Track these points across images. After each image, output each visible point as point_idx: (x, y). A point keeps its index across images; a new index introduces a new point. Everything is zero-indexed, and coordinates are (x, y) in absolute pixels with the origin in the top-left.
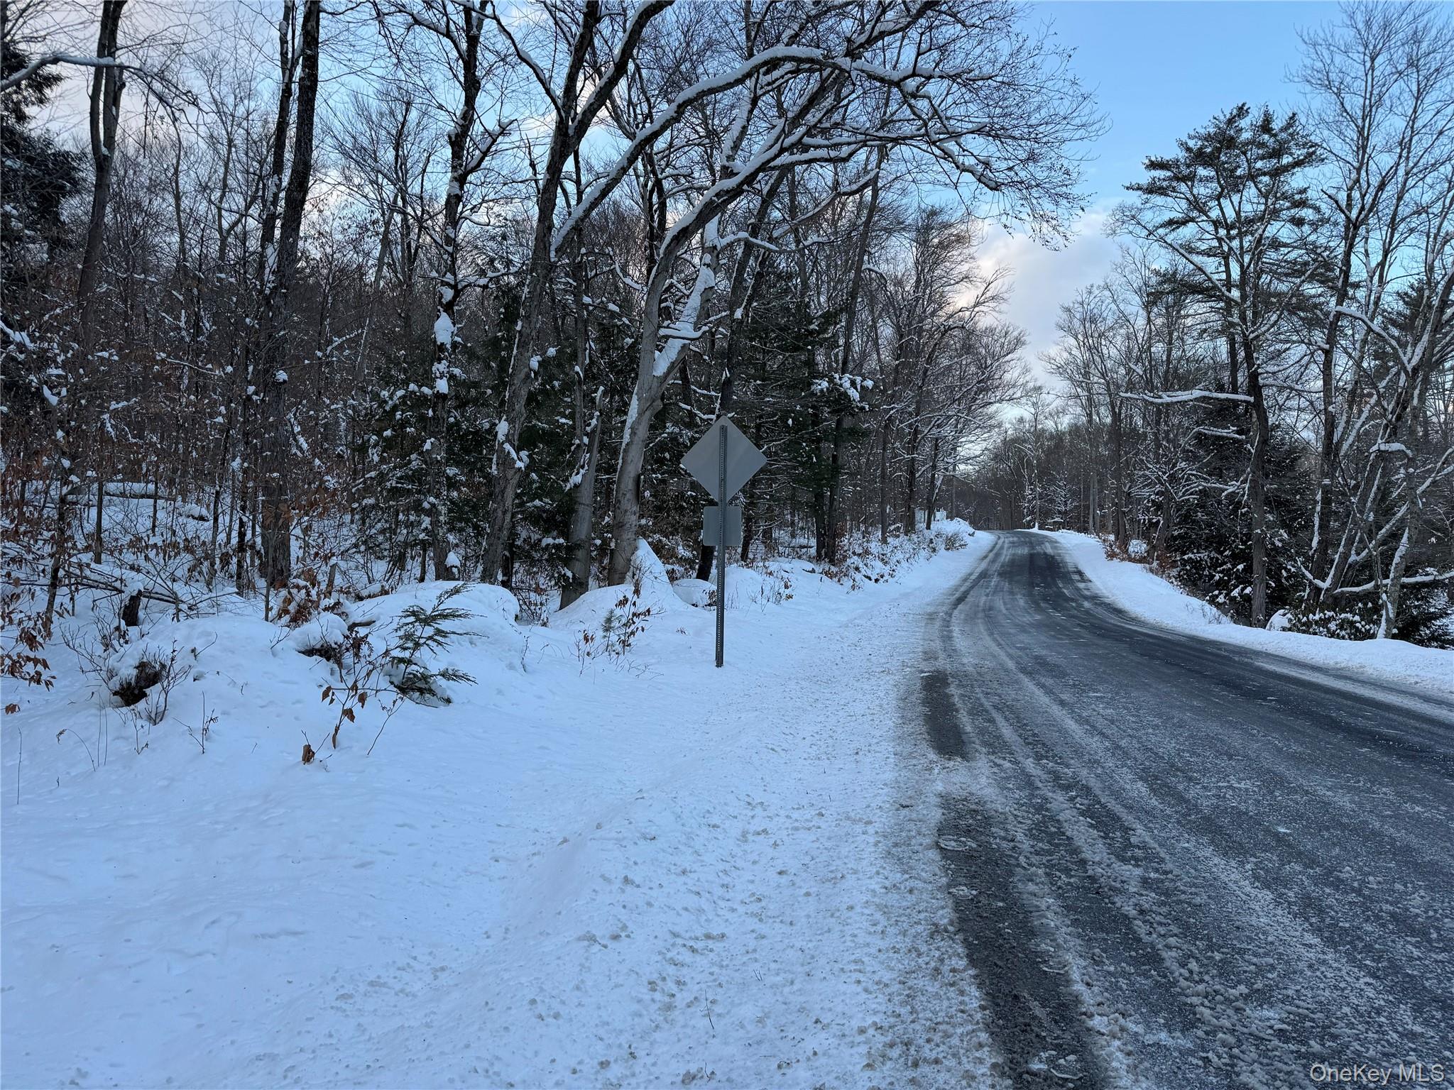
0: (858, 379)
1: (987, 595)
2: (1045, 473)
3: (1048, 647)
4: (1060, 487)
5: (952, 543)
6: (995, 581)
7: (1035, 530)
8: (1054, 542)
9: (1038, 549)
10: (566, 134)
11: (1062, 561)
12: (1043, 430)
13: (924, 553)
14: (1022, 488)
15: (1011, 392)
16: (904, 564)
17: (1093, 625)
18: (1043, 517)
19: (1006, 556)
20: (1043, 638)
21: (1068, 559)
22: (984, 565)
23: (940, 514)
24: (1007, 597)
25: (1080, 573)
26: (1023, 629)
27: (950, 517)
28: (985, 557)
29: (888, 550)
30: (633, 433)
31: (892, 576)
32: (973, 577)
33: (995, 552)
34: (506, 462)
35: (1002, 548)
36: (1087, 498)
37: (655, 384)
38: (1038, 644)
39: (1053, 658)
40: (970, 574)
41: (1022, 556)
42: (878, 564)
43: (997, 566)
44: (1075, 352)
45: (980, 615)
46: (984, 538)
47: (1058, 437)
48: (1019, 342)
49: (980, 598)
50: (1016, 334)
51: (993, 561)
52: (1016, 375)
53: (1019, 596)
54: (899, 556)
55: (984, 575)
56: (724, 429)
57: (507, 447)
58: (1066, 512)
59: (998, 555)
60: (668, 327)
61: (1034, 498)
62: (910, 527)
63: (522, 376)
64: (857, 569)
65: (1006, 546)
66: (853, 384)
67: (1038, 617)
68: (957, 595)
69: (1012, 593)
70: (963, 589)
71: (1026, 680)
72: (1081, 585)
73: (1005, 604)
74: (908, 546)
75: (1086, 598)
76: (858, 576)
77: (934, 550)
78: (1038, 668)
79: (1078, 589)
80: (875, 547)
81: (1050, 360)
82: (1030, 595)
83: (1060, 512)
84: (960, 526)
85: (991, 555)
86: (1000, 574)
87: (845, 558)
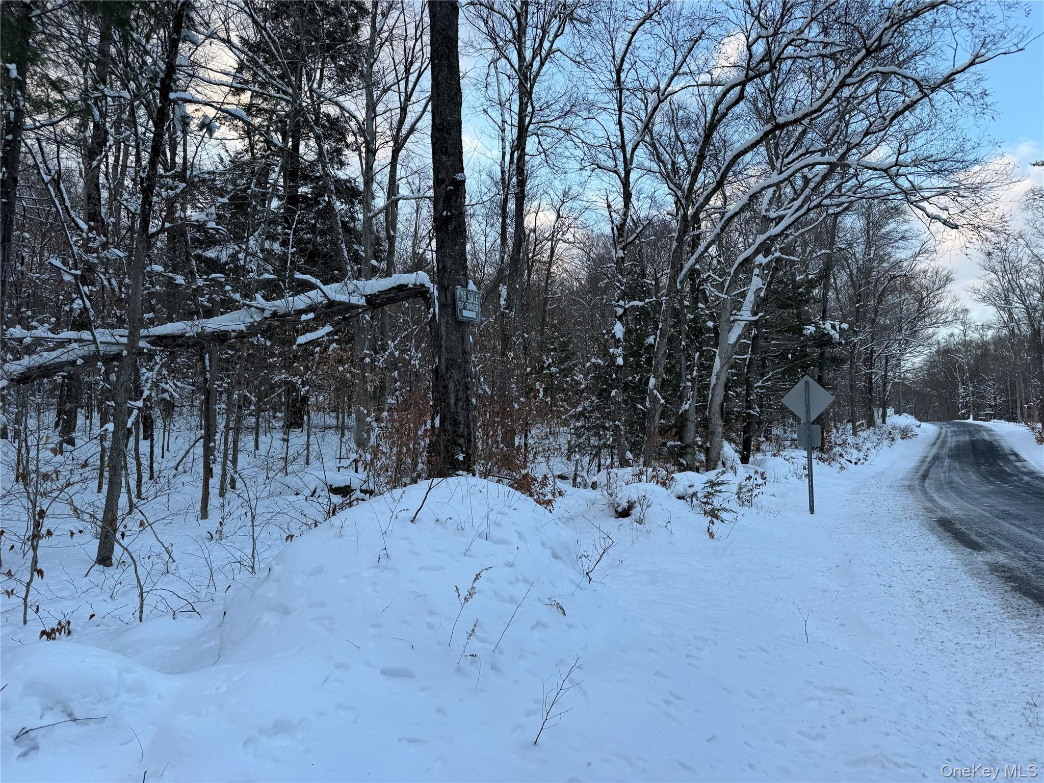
0: (837, 323)
1: (944, 473)
2: (975, 375)
3: (1008, 505)
4: (989, 386)
5: (905, 433)
6: (947, 462)
7: (971, 421)
8: (989, 431)
9: (977, 437)
10: (687, 220)
11: (999, 446)
12: (971, 342)
13: (886, 442)
14: (956, 388)
15: (944, 317)
16: (873, 450)
17: (1035, 492)
18: (977, 410)
19: (951, 442)
20: (1001, 500)
21: (1004, 444)
22: (934, 450)
23: (890, 411)
24: (961, 474)
25: (1016, 455)
26: (984, 495)
27: (898, 412)
28: (934, 444)
29: (860, 441)
30: (718, 378)
31: (866, 460)
32: (929, 459)
33: (939, 440)
34: (654, 400)
35: (946, 436)
36: (1013, 394)
37: (730, 349)
38: (1001, 504)
39: (1013, 511)
40: (926, 457)
41: (965, 442)
42: (854, 451)
43: (945, 451)
44: (996, 283)
45: (946, 486)
46: (929, 430)
47: (984, 345)
48: (948, 279)
49: (939, 474)
50: (945, 273)
51: (942, 447)
52: (947, 303)
53: (970, 473)
54: (868, 445)
55: (936, 458)
56: (807, 383)
57: (655, 392)
58: (996, 406)
59: (944, 442)
60: (735, 314)
61: (968, 395)
62: (871, 423)
63: (662, 352)
64: (841, 455)
65: (949, 434)
66: (833, 327)
67: (991, 487)
68: (921, 473)
69: (963, 471)
70: (923, 468)
71: (1002, 522)
72: (1019, 464)
73: (961, 478)
74: (874, 438)
75: (1025, 473)
76: (843, 461)
77: (893, 439)
78: (1007, 516)
79: (1017, 467)
80: (851, 439)
81: (975, 291)
82: (979, 472)
83: (990, 406)
84: (906, 420)
85: (939, 442)
86: (950, 457)
87: (831, 448)
